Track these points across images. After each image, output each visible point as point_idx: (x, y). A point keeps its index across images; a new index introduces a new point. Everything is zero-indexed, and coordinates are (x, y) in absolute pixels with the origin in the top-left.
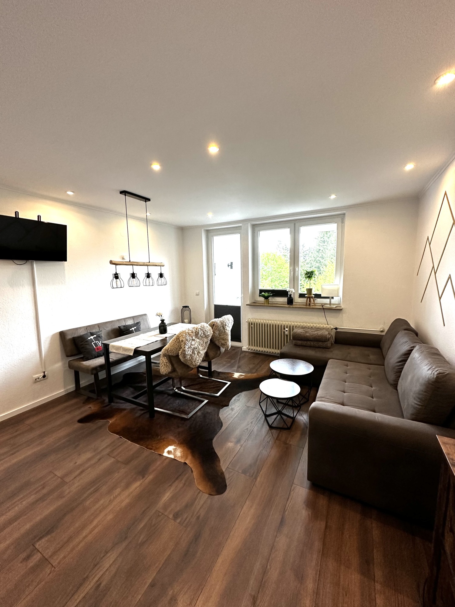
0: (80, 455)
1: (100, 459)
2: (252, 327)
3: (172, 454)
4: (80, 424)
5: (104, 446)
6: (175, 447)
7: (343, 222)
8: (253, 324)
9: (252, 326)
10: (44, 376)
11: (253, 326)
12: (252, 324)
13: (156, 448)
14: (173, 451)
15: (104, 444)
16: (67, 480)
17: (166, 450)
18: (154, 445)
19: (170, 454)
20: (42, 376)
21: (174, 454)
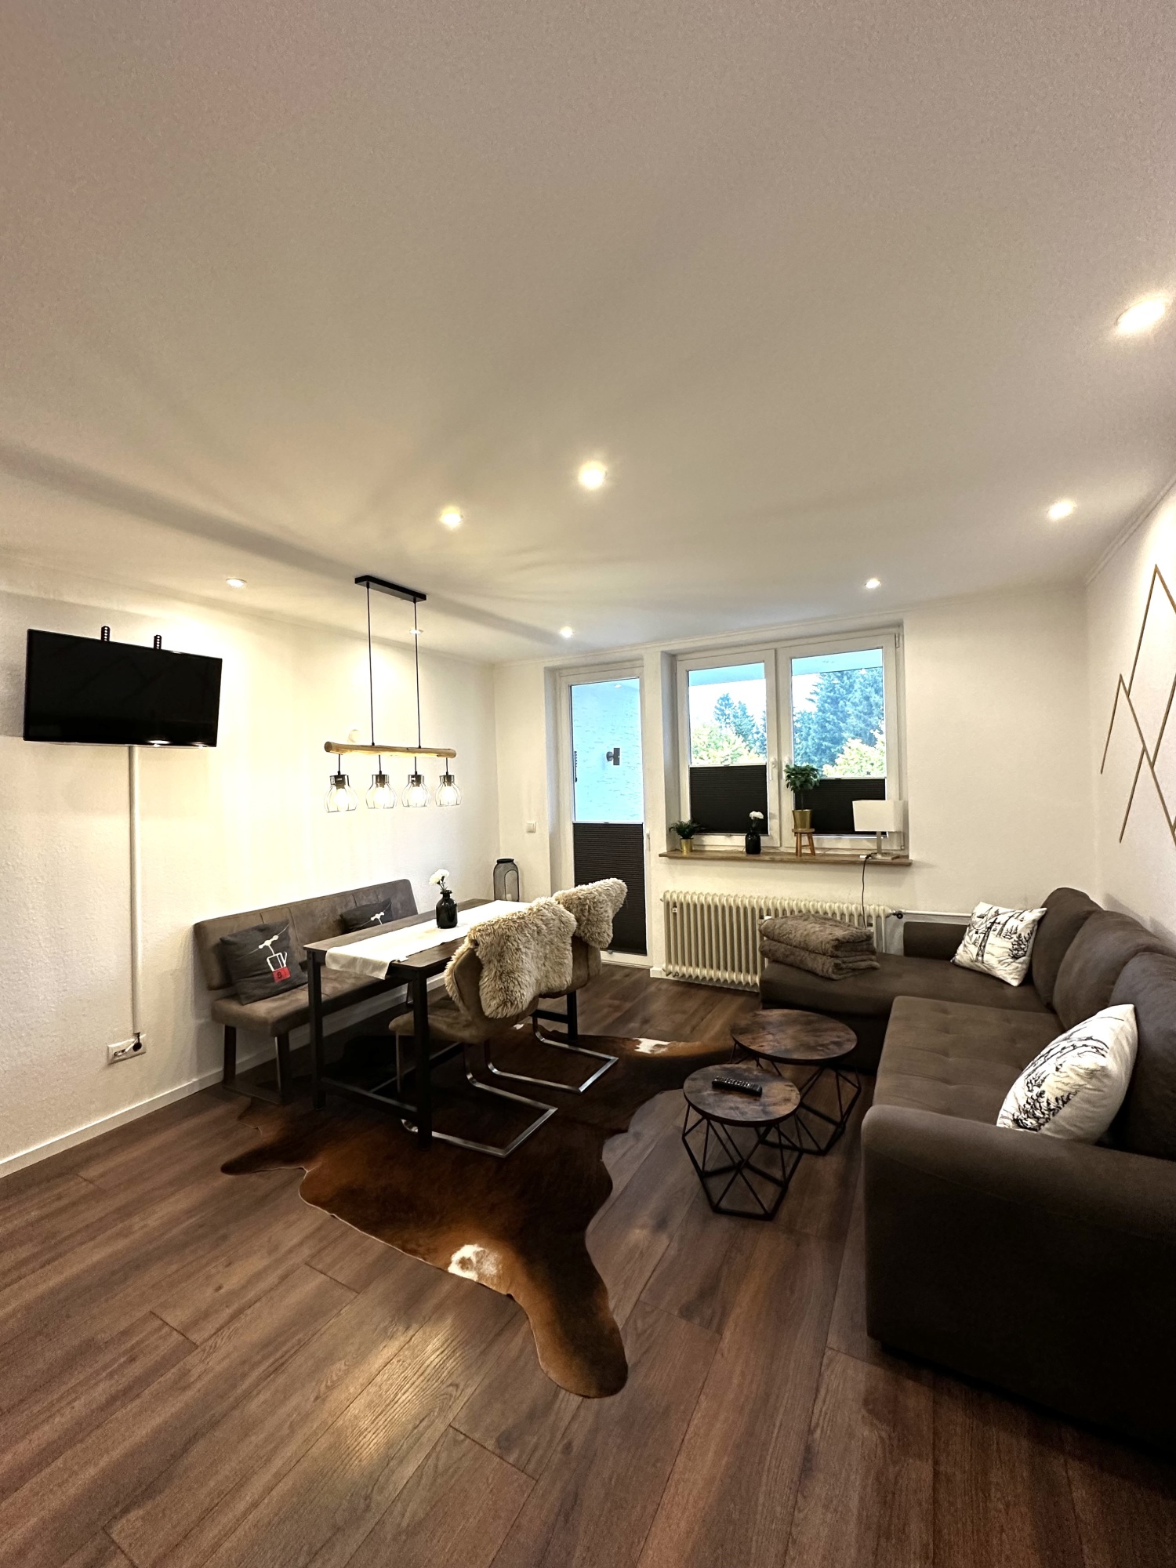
0: (230, 1264)
1: (284, 1278)
2: (675, 914)
3: (471, 1270)
4: (228, 1178)
5: (295, 1241)
6: (480, 1249)
7: (897, 644)
8: (678, 905)
9: (675, 910)
10: (137, 1046)
11: (677, 910)
12: (675, 906)
13: (428, 1250)
14: (474, 1260)
15: (293, 1237)
16: (196, 1337)
17: (457, 1257)
18: (421, 1242)
19: (467, 1268)
20: (133, 1045)
21: (478, 1270)
